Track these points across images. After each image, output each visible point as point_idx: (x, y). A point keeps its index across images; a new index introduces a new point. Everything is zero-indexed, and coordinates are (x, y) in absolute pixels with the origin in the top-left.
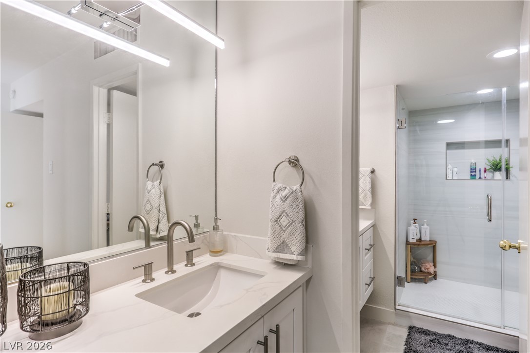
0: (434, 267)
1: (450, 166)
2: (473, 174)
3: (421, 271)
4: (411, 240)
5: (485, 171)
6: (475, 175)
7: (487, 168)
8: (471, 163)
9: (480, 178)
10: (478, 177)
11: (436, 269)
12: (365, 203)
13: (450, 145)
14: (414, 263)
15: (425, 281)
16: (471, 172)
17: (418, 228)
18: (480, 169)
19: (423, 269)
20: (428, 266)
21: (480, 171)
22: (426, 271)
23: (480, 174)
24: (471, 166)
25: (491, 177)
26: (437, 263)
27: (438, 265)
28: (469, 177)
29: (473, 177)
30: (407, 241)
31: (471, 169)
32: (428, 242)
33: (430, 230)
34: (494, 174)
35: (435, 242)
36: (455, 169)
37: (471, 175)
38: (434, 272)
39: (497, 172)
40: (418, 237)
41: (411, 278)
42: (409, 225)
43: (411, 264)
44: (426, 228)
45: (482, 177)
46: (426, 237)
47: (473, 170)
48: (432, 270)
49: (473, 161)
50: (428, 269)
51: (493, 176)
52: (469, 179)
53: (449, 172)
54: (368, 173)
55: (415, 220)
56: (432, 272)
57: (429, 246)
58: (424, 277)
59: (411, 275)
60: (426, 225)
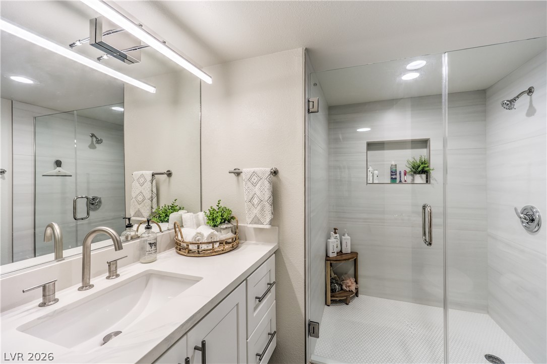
0: (355, 283)
1: (370, 169)
2: (394, 177)
3: (342, 289)
4: (331, 255)
5: (405, 174)
6: (396, 178)
7: (407, 171)
8: (392, 165)
9: (400, 181)
10: (398, 180)
11: (358, 285)
12: (262, 220)
13: (371, 146)
14: (334, 281)
15: (346, 302)
16: (392, 175)
17: (339, 238)
18: (400, 171)
19: (344, 287)
20: (350, 284)
21: (400, 174)
22: (348, 289)
23: (400, 177)
24: (391, 168)
25: (411, 180)
26: (359, 277)
27: (360, 280)
28: (389, 181)
29: (393, 180)
30: (327, 256)
31: (392, 172)
32: (350, 256)
33: (351, 240)
34: (414, 177)
35: (357, 254)
36: (376, 172)
37: (392, 178)
38: (356, 289)
39: (418, 175)
40: (339, 249)
41: (331, 300)
42: (329, 237)
43: (331, 282)
44: (347, 239)
45: (403, 180)
46: (347, 249)
47: (393, 173)
48: (353, 288)
49: (393, 163)
50: (349, 286)
51: (413, 180)
52: (389, 182)
53: (370, 175)
54: (267, 175)
55: (335, 229)
56: (354, 291)
57: (351, 260)
58: (345, 298)
59: (331, 297)
60: (347, 235)
